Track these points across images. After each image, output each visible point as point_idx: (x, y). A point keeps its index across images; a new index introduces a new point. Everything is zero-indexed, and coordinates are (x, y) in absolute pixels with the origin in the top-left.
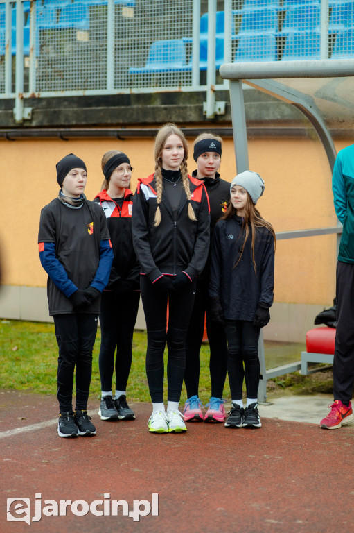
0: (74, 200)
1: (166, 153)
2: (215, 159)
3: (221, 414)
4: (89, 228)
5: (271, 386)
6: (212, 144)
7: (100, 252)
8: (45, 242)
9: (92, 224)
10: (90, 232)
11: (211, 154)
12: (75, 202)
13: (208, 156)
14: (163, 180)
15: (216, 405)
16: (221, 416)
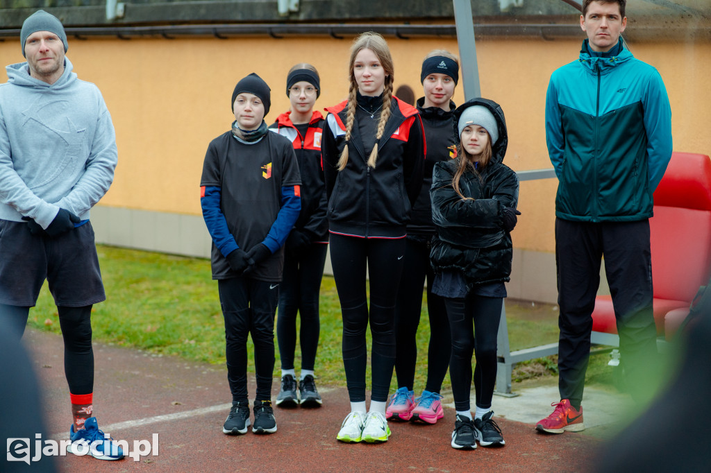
0: (245, 133)
1: (357, 72)
2: (446, 83)
3: (433, 413)
4: (266, 171)
5: (536, 371)
6: (443, 64)
7: (281, 201)
8: (207, 186)
9: (269, 166)
10: (265, 175)
11: (440, 75)
12: (245, 136)
13: (436, 78)
14: (357, 108)
15: (428, 401)
16: (432, 416)
